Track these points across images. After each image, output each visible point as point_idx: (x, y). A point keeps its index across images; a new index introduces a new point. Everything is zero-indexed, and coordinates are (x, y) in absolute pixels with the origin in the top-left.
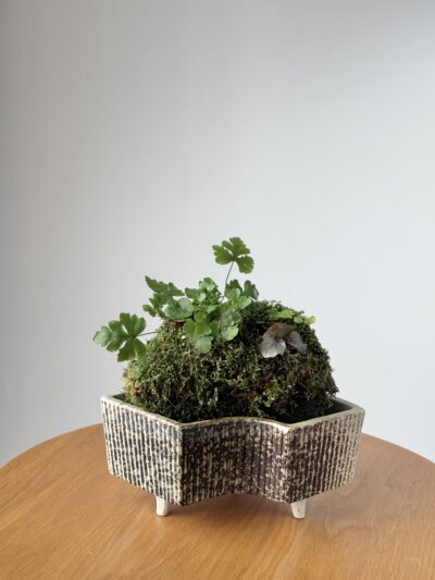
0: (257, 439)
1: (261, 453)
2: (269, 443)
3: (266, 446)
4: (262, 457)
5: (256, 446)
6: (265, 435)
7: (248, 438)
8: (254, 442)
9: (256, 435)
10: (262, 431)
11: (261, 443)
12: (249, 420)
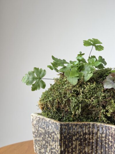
0: (104, 135)
1: (106, 143)
2: (110, 137)
3: (109, 139)
4: (107, 146)
5: (103, 139)
6: (108, 132)
7: (99, 134)
8: (102, 137)
9: (103, 133)
10: (106, 131)
11: (106, 138)
12: (99, 124)
